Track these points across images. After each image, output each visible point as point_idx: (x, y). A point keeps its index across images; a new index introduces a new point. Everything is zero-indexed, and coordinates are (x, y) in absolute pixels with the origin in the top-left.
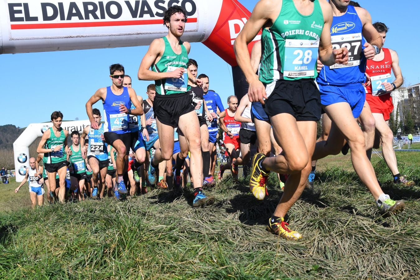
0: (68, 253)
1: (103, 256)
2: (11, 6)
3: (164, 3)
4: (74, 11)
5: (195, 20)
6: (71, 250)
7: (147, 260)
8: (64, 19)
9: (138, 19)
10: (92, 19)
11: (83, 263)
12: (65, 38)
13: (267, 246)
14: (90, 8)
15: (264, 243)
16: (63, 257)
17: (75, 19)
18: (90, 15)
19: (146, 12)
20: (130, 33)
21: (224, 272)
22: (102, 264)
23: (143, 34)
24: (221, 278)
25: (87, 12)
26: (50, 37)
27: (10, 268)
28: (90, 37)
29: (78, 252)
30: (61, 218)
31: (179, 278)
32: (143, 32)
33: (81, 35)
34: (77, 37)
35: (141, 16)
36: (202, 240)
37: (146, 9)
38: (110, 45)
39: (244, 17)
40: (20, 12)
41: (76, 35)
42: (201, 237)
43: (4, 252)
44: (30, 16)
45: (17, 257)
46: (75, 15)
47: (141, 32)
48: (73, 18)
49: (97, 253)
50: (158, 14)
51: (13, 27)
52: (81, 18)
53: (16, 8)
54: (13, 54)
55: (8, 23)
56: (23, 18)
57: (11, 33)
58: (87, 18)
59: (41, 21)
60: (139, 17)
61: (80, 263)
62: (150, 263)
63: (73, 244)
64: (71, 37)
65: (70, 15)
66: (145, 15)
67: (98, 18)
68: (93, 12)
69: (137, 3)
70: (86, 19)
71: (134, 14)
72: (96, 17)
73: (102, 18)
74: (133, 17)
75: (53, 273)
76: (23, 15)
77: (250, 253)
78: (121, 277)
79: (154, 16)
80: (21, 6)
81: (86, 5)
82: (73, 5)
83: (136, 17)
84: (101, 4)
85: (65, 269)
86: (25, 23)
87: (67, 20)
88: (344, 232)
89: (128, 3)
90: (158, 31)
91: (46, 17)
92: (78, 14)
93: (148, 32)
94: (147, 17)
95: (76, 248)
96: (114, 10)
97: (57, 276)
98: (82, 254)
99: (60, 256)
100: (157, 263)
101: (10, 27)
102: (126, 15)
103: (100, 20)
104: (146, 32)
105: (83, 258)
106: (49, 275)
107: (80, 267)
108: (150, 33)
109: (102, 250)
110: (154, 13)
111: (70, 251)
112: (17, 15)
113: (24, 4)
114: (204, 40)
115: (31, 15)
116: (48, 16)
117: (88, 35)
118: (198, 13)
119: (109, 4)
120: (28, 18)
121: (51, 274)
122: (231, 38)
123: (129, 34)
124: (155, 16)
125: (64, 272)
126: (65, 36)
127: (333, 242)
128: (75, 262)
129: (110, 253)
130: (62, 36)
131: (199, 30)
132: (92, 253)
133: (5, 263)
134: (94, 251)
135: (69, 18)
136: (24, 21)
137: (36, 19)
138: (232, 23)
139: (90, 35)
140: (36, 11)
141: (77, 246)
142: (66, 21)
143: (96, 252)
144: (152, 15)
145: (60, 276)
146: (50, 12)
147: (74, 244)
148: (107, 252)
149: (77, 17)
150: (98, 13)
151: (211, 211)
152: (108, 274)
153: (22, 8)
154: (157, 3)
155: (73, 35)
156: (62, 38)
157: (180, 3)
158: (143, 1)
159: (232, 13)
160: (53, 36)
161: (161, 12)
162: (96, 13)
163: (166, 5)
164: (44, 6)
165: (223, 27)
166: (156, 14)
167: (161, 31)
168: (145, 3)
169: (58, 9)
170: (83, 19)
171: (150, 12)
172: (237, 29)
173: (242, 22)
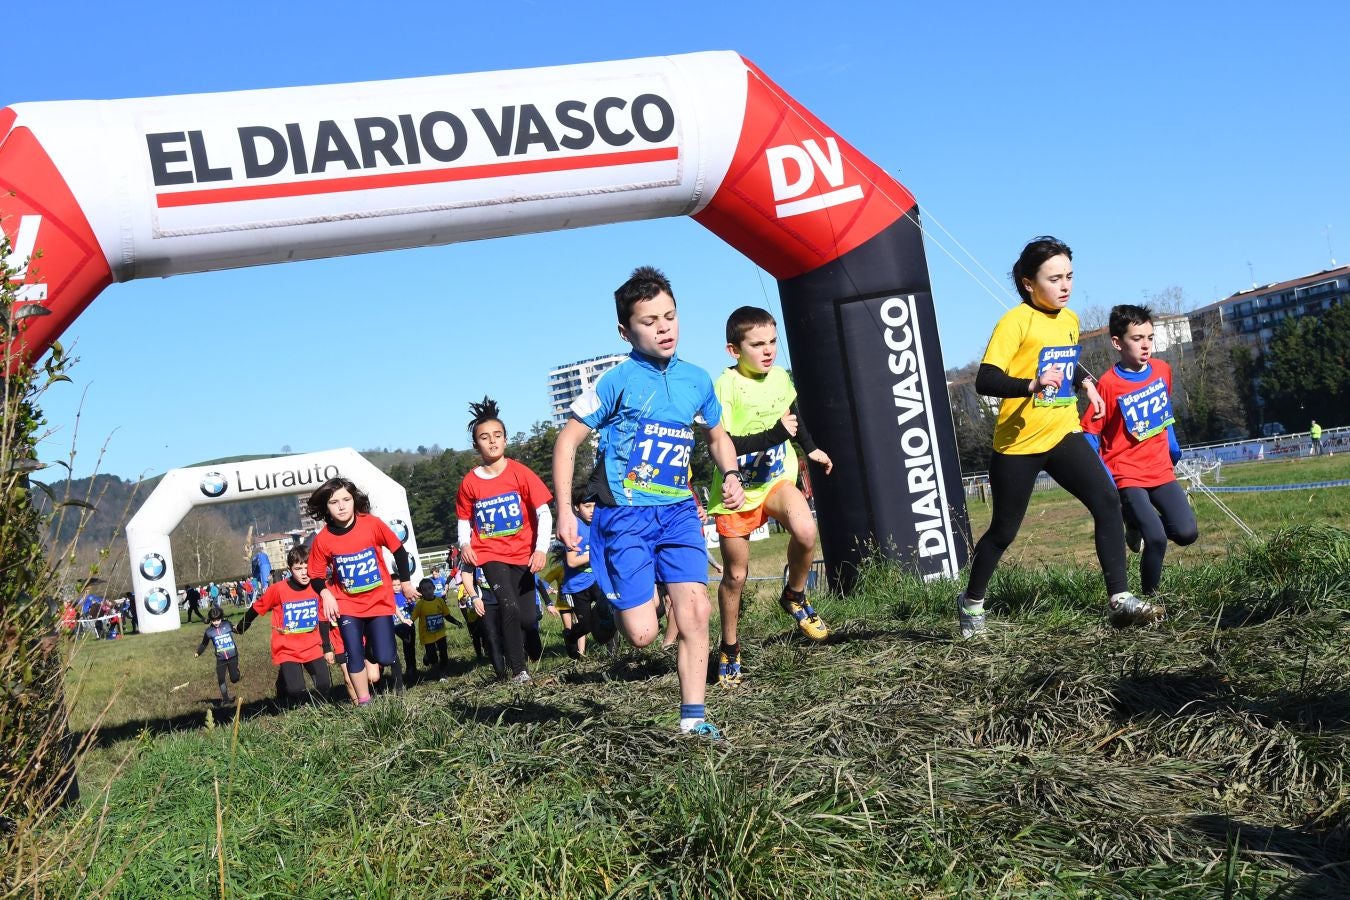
2: (155, 141)
3: (582, 110)
4: (332, 146)
5: (672, 154)
8: (306, 171)
9: (512, 158)
10: (382, 166)
12: (310, 223)
14: (377, 134)
17: (336, 170)
18: (378, 155)
19: (536, 139)
20: (492, 199)
23: (529, 199)
25: (368, 146)
26: (267, 222)
28: (379, 216)
32: (529, 195)
33: (355, 212)
34: (342, 219)
35: (521, 149)
37: (533, 129)
38: (434, 236)
39: (811, 135)
40: (180, 156)
41: (338, 214)
44: (211, 167)
46: (334, 156)
47: (522, 196)
48: (330, 165)
50: (568, 142)
51: (164, 201)
52: (352, 164)
53: (168, 147)
54: (164, 278)
55: (149, 189)
56: (189, 174)
57: (156, 220)
58: (370, 162)
59: (240, 179)
60: (517, 152)
64: (325, 220)
65: (323, 157)
66: (531, 147)
67: (400, 162)
68: (386, 146)
69: (508, 112)
70: (366, 166)
71: (500, 144)
72: (394, 160)
73: (411, 161)
74: (499, 154)
76: (188, 166)
79: (556, 149)
80: (184, 140)
81: (363, 126)
82: (328, 129)
84: (406, 120)
86: (196, 186)
87: (314, 171)
89: (481, 115)
90: (570, 191)
91: (253, 168)
92: (345, 154)
93: (542, 194)
94: (537, 151)
96: (444, 136)
101: (155, 201)
102: (479, 150)
103: (407, 168)
104: (536, 194)
110: (558, 139)
112: (172, 167)
113: (190, 133)
114: (697, 210)
115: (213, 164)
116: (260, 163)
117: (373, 212)
118: (680, 134)
119: (429, 121)
120: (205, 172)
122: (777, 199)
123: (488, 204)
124: (560, 146)
126: (308, 218)
130: (302, 218)
131: (683, 182)
135: (319, 166)
136: (192, 181)
137: (225, 174)
138: (775, 157)
139: (380, 210)
140: (224, 152)
142: (310, 176)
144: (551, 146)
146: (265, 152)
149: (342, 163)
150: (399, 146)
153: (185, 146)
154: (562, 111)
155: (333, 215)
156: (302, 224)
157: (628, 108)
158: (524, 108)
159: (776, 128)
160: (275, 221)
161: (577, 134)
162: (395, 147)
163: (588, 116)
164: (247, 135)
165: (753, 168)
166: (562, 143)
167: (579, 190)
168: (529, 112)
169: (288, 144)
170: (359, 167)
171: (545, 137)
172: (792, 171)
173: (807, 154)
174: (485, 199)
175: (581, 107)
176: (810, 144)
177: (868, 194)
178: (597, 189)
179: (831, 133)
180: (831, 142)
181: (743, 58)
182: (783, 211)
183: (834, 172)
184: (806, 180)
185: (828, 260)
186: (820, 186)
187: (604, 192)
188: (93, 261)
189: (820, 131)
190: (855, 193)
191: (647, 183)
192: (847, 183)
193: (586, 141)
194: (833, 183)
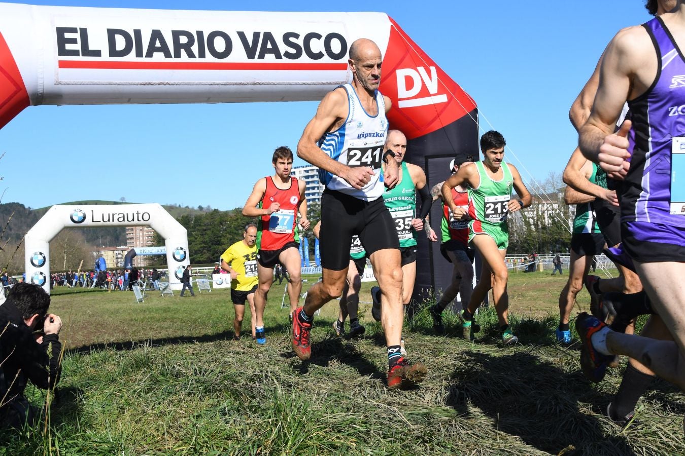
2: (61, 31)
3: (297, 38)
4: (158, 44)
6: (199, 444)
8: (142, 56)
9: (256, 60)
10: (184, 58)
12: (142, 84)
14: (183, 40)
17: (158, 57)
18: (183, 51)
19: (270, 51)
20: (243, 82)
23: (263, 84)
25: (178, 46)
26: (118, 82)
28: (180, 85)
32: (263, 82)
33: (167, 82)
34: (159, 84)
35: (261, 56)
37: (269, 46)
38: (209, 98)
39: (421, 64)
40: (74, 41)
41: (158, 82)
44: (90, 48)
46: (158, 50)
47: (260, 82)
48: (155, 54)
50: (287, 55)
51: (63, 65)
52: (168, 55)
53: (67, 35)
54: (58, 106)
55: (55, 57)
56: (78, 51)
57: (57, 74)
58: (178, 55)
59: (105, 57)
60: (259, 57)
64: (150, 84)
65: (152, 50)
66: (267, 55)
67: (194, 57)
68: (187, 47)
69: (256, 35)
70: (176, 56)
71: (250, 53)
72: (191, 55)
73: (200, 57)
74: (249, 58)
76: (78, 47)
79: (281, 58)
80: (77, 32)
81: (176, 34)
82: (156, 34)
83: (253, 57)
84: (200, 34)
86: (81, 58)
87: (146, 57)
89: (242, 35)
90: (286, 81)
91: (113, 52)
92: (164, 49)
93: (270, 82)
94: (270, 58)
95: (205, 442)
96: (220, 45)
101: (57, 64)
102: (239, 54)
103: (198, 60)
104: (267, 81)
108: (274, 84)
109: (255, 451)
110: (282, 53)
112: (69, 47)
113: (80, 29)
116: (117, 49)
117: (176, 82)
119: (213, 36)
120: (86, 51)
122: (400, 97)
123: (240, 84)
124: (283, 57)
126: (141, 82)
130: (137, 82)
135: (149, 55)
136: (79, 55)
137: (98, 53)
139: (180, 82)
140: (98, 41)
142: (144, 59)
144: (278, 56)
146: (120, 43)
147: (202, 435)
148: (260, 454)
149: (162, 53)
150: (195, 48)
153: (77, 36)
154: (286, 37)
155: (155, 82)
156: (137, 85)
157: (323, 39)
158: (265, 34)
159: (402, 59)
160: (122, 82)
161: (293, 51)
162: (192, 48)
163: (300, 42)
164: (112, 33)
166: (284, 55)
167: (291, 82)
168: (268, 36)
169: (134, 40)
170: (171, 57)
171: (275, 51)
172: (409, 83)
173: (418, 75)
174: (239, 82)
175: (296, 36)
176: (421, 69)
177: (450, 99)
178: (300, 82)
179: (433, 64)
180: (433, 69)
181: (390, 18)
182: (402, 105)
183: (433, 86)
184: (417, 88)
185: (420, 136)
186: (424, 92)
187: (304, 84)
188: (20, 94)
189: (428, 63)
190: (443, 98)
191: (329, 81)
192: (439, 93)
193: (298, 55)
194: (432, 92)
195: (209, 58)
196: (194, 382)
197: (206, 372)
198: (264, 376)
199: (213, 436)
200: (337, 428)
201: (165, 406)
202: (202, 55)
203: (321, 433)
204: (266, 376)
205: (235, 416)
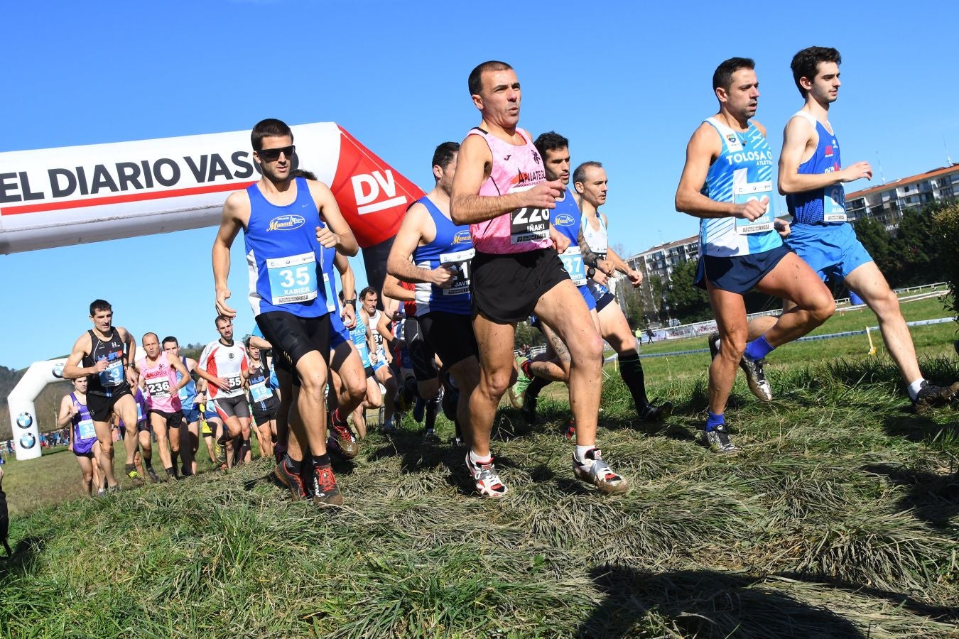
0: (142, 578)
1: (201, 578)
3: (247, 157)
4: (102, 179)
6: (147, 573)
7: (275, 578)
8: (87, 193)
9: (207, 183)
10: (132, 189)
11: (169, 593)
12: (91, 222)
13: (460, 536)
14: (129, 171)
15: (455, 531)
16: (135, 585)
17: (105, 192)
18: (129, 183)
19: (220, 173)
20: (196, 207)
21: (405, 587)
22: (203, 591)
23: (217, 206)
24: (401, 596)
25: (123, 179)
26: (66, 222)
27: (50, 612)
28: (130, 218)
29: (156, 574)
30: (116, 519)
31: (333, 602)
32: (217, 204)
33: (116, 216)
34: (109, 220)
35: (212, 179)
36: (356, 536)
37: (218, 167)
38: (163, 228)
39: (376, 169)
40: (14, 186)
41: (107, 217)
42: (353, 531)
43: (36, 586)
44: (32, 192)
45: (58, 593)
46: (103, 185)
48: (100, 189)
49: (191, 574)
50: (238, 174)
51: (5, 212)
52: (114, 188)
53: (7, 181)
54: (6, 254)
56: (20, 195)
58: (124, 187)
59: (49, 198)
60: (209, 180)
61: (166, 592)
62: (280, 582)
63: (147, 563)
64: (99, 220)
65: (97, 185)
66: (217, 177)
67: (142, 187)
68: (134, 178)
69: (204, 158)
70: (122, 189)
71: (200, 176)
72: (138, 186)
73: (148, 187)
74: (199, 182)
75: (123, 613)
76: (19, 191)
77: (436, 550)
78: (236, 610)
79: (232, 178)
80: (16, 177)
81: (120, 167)
82: (100, 169)
83: (203, 181)
84: (145, 164)
85: (142, 604)
86: (23, 203)
87: (91, 193)
88: (574, 501)
89: (189, 160)
91: (56, 192)
92: (110, 183)
94: (220, 180)
95: (154, 570)
96: (167, 172)
97: (131, 617)
98: (166, 577)
99: (131, 583)
100: (292, 582)
102: (188, 179)
103: (146, 190)
105: (168, 585)
106: (117, 617)
107: (167, 600)
109: (200, 570)
110: (233, 173)
111: (145, 576)
112: (9, 193)
113: (20, 173)
115: (33, 190)
117: (126, 215)
119: (158, 164)
120: (29, 196)
121: (120, 615)
122: (358, 204)
123: (194, 209)
124: (234, 177)
125: (143, 610)
126: (89, 219)
127: (560, 519)
128: (156, 592)
129: (211, 572)
130: (85, 220)
132: (183, 575)
133: (41, 604)
134: (186, 572)
135: (95, 190)
136: (21, 200)
137: (40, 196)
138: (357, 181)
139: (131, 214)
140: (40, 183)
141: (154, 566)
142: (90, 196)
143: (189, 573)
144: (229, 177)
145: (136, 617)
146: (63, 183)
147: (150, 562)
148: (206, 572)
149: (108, 188)
150: (142, 179)
151: (359, 487)
152: (214, 608)
153: (17, 181)
154: (235, 157)
155: (104, 218)
156: (86, 223)
158: (212, 155)
159: (356, 166)
160: (69, 222)
161: (243, 170)
162: (139, 179)
165: (344, 188)
166: (235, 175)
168: (216, 158)
169: (77, 178)
170: (118, 190)
171: (225, 171)
172: (366, 189)
173: (374, 179)
174: (192, 207)
175: (246, 155)
176: (377, 174)
179: (388, 167)
180: (388, 172)
181: (339, 127)
182: (361, 211)
183: (390, 189)
184: (374, 194)
185: (384, 240)
186: (382, 196)
189: (382, 166)
190: (402, 200)
192: (398, 195)
193: (249, 173)
194: (390, 196)
195: (158, 187)
196: (153, 513)
197: (170, 503)
198: (225, 498)
199: (162, 562)
200: (286, 535)
201: (121, 542)
202: (150, 184)
203: (270, 542)
204: (228, 497)
205: (190, 540)
